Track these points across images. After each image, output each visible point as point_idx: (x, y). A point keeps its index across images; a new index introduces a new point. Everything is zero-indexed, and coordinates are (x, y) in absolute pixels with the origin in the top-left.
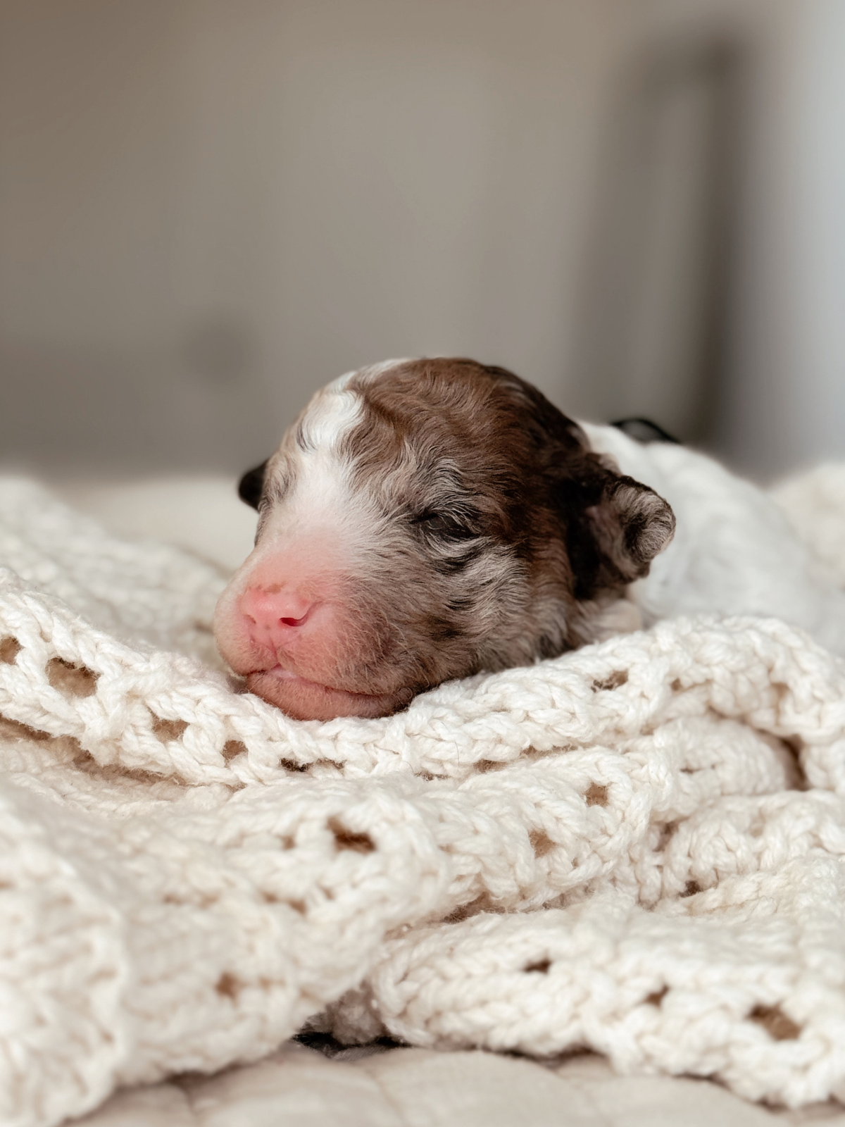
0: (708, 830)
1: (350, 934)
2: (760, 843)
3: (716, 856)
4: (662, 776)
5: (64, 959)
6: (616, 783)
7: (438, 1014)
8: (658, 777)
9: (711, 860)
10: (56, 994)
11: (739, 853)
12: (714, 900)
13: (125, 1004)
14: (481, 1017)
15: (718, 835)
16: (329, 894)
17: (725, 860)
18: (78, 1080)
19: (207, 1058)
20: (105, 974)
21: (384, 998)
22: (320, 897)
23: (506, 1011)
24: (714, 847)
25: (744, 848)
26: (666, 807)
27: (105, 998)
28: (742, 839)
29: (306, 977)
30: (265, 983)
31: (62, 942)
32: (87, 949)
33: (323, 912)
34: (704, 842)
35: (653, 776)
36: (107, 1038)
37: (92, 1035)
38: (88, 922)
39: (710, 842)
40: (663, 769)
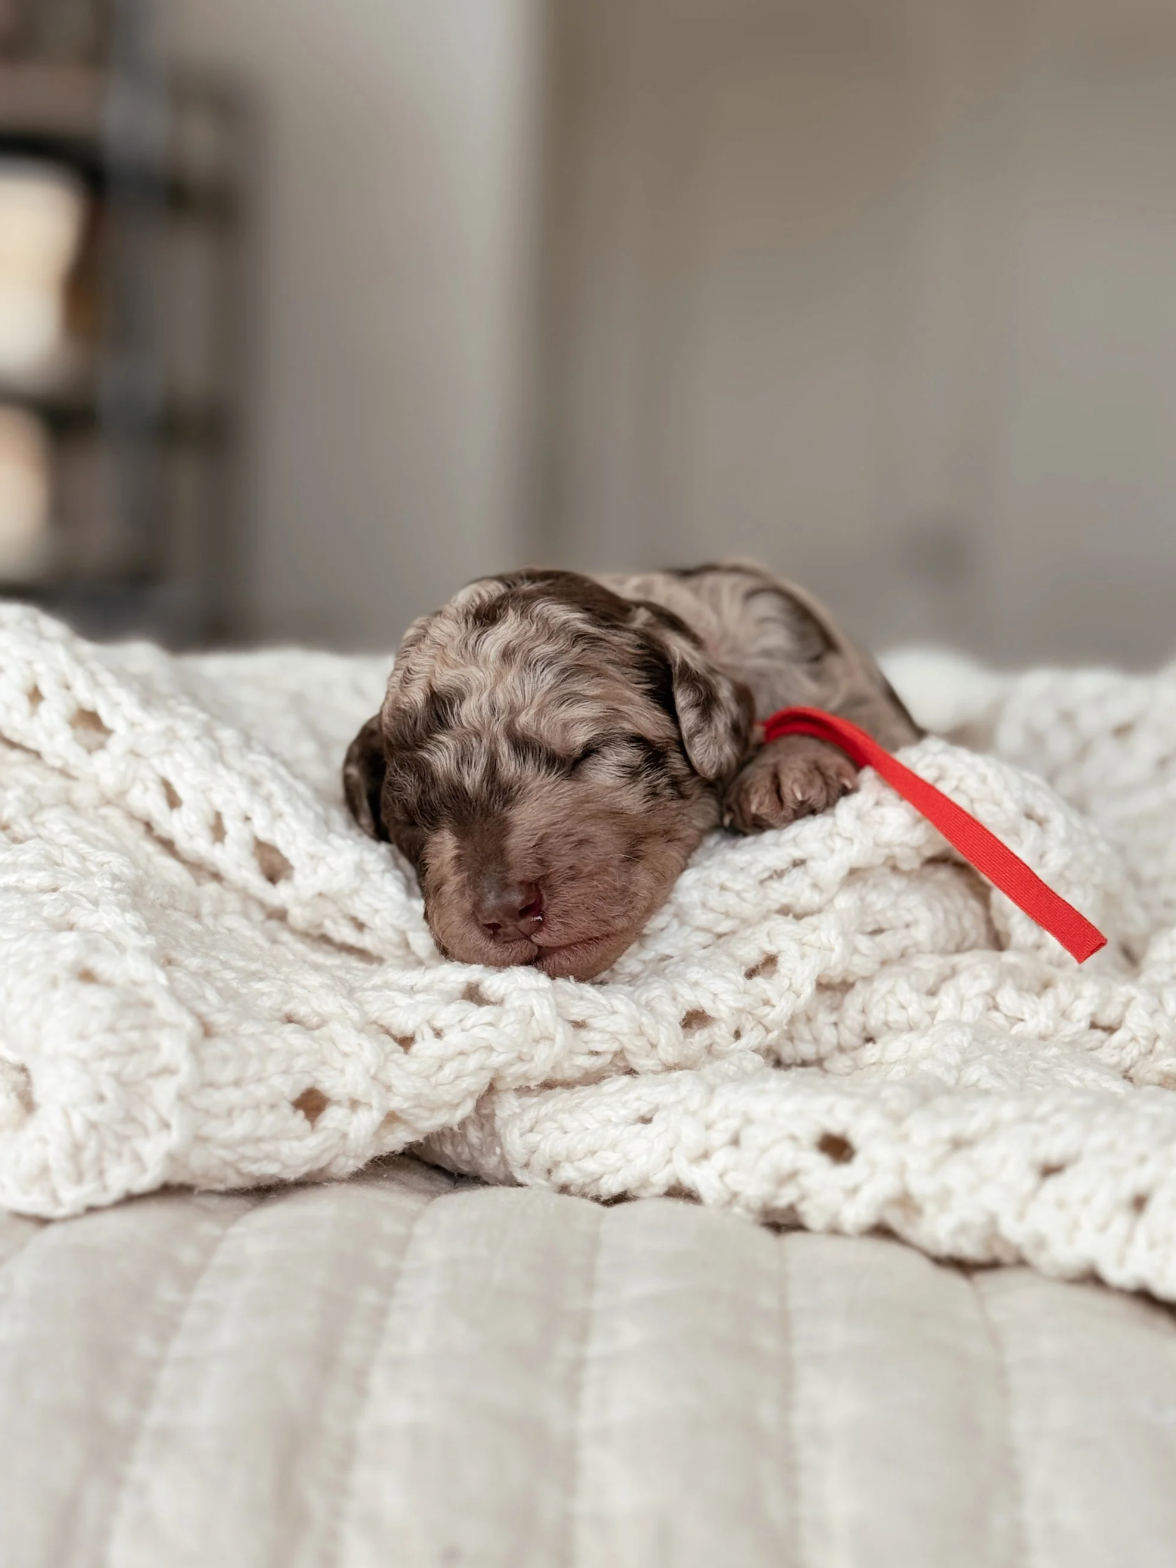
0: (881, 986)
1: (449, 1071)
2: (935, 1002)
3: (887, 1013)
4: (832, 941)
5: (133, 1051)
6: (785, 951)
7: (557, 1164)
8: (829, 941)
9: (882, 1016)
10: (117, 1077)
11: (911, 1011)
12: (873, 1055)
13: (181, 1097)
14: (591, 1166)
15: (891, 992)
16: (438, 1034)
17: (896, 1016)
18: (137, 1158)
19: (285, 1166)
20: (168, 1071)
21: (508, 1147)
22: (429, 1034)
23: (612, 1158)
24: (886, 1003)
25: (915, 1006)
26: (840, 968)
27: (164, 1092)
28: (914, 997)
29: (396, 1103)
30: (354, 1104)
31: (134, 1036)
32: (156, 1048)
33: (426, 1047)
34: (875, 998)
35: (825, 941)
36: (166, 1125)
37: (151, 1120)
38: (162, 1024)
39: (883, 998)
40: (833, 933)
